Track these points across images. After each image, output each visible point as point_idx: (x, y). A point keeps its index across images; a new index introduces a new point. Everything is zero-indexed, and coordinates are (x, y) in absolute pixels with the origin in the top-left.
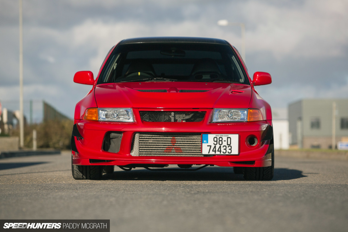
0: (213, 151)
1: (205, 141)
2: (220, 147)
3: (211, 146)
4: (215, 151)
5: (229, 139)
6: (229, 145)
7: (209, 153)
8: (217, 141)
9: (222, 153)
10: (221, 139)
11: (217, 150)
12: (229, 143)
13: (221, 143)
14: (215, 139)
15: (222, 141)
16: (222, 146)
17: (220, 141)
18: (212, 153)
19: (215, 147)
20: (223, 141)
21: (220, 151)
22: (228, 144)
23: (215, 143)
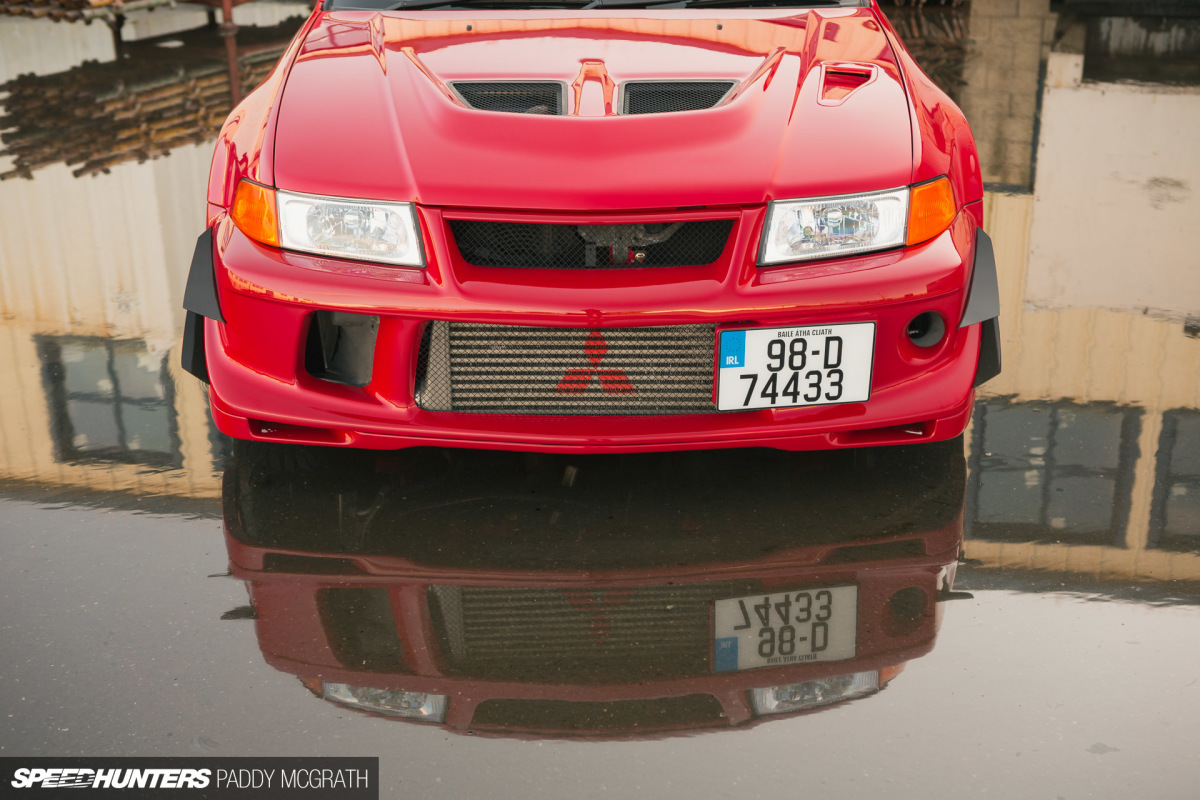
0: (764, 394)
1: (730, 360)
2: (795, 378)
3: (754, 377)
4: (774, 395)
5: (834, 345)
6: (834, 369)
7: (746, 403)
8: (781, 357)
9: (801, 401)
10: (798, 347)
11: (780, 389)
12: (833, 360)
13: (797, 361)
14: (776, 349)
15: (802, 353)
16: (802, 373)
17: (793, 353)
18: (758, 402)
19: (773, 379)
20: (808, 353)
21: (795, 394)
22: (826, 366)
23: (776, 363)
